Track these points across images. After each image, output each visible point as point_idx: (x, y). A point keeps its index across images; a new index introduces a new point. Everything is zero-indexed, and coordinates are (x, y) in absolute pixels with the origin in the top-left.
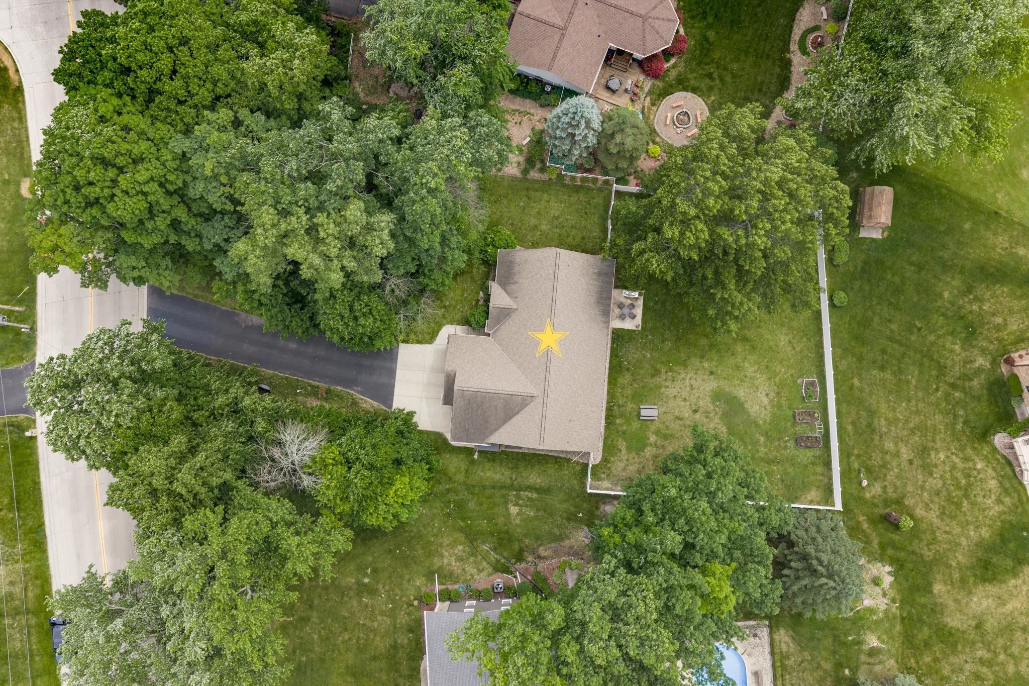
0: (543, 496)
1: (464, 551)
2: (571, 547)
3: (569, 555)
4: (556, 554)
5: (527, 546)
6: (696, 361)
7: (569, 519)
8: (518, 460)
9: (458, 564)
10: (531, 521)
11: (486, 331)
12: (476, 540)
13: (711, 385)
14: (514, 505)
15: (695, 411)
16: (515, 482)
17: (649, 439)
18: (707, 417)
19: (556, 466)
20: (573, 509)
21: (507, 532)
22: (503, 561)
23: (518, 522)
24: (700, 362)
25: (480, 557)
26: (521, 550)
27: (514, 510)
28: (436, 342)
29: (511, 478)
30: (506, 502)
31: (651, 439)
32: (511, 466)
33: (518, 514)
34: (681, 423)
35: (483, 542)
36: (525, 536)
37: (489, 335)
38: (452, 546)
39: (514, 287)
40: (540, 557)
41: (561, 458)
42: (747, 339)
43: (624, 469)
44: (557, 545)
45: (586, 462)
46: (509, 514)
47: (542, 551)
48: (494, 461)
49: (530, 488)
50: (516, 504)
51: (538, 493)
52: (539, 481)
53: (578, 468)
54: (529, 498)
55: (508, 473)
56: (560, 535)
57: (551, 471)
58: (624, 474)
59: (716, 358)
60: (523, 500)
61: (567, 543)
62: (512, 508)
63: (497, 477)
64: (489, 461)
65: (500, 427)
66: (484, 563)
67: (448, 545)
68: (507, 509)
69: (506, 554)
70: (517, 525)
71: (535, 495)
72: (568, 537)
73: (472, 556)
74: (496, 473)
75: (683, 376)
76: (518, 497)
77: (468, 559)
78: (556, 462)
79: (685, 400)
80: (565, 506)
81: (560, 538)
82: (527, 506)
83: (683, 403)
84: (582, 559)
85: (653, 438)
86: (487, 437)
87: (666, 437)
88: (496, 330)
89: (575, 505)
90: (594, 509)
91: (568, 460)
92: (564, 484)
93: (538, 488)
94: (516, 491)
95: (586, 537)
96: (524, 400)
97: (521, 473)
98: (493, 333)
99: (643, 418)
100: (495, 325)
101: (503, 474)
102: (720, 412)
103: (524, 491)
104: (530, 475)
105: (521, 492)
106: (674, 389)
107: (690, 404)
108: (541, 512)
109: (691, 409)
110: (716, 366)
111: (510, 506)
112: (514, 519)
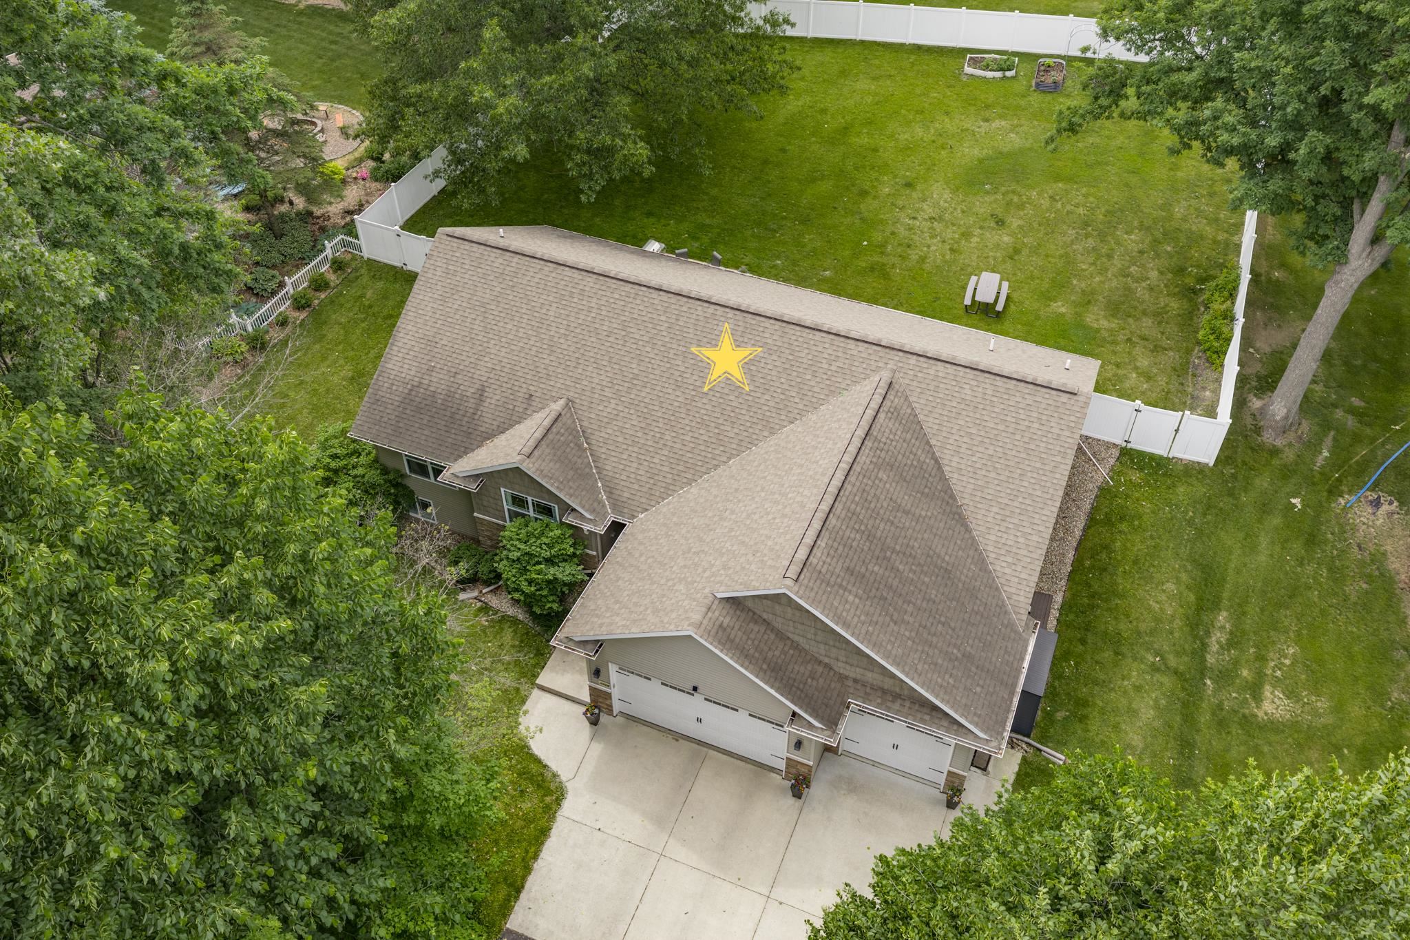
0: (1226, 595)
6: (868, 206)
7: (1312, 540)
8: (1087, 627)
10: (1321, 662)
11: (601, 530)
13: (940, 194)
14: (1258, 698)
15: (1000, 223)
16: (1173, 661)
17: (1063, 315)
18: (1021, 206)
19: (1124, 526)
20: (1277, 521)
23: (1322, 704)
24: (875, 198)
27: (1274, 705)
28: (564, 776)
29: (1155, 669)
30: (1248, 722)
31: (1063, 310)
32: (1107, 655)
33: (1291, 694)
34: (1025, 252)
36: (1379, 694)
37: (617, 528)
39: (494, 398)
41: (1094, 509)
42: (846, 128)
43: (1148, 377)
45: (1116, 453)
46: (1294, 726)
48: (1083, 703)
49: (1197, 624)
50: (1255, 690)
51: (1216, 606)
52: (1170, 586)
53: (1136, 476)
54: (1231, 644)
55: (1135, 673)
56: (1369, 579)
57: (1138, 546)
58: (1162, 380)
59: (875, 175)
60: (1236, 663)
61: (1399, 566)
62: (1267, 706)
63: (1146, 712)
64: (1083, 719)
65: (973, 544)
68: (1273, 727)
70: (1338, 708)
71: (1222, 617)
72: (1379, 558)
74: (1133, 712)
75: (902, 231)
76: (1225, 677)
78: (1108, 522)
79: (966, 235)
80: (1264, 541)
81: (1383, 586)
82: (1261, 658)
83: (975, 239)
85: (1060, 307)
87: (1059, 286)
88: (610, 494)
89: (1265, 508)
90: (1276, 462)
91: (1104, 492)
92: (1190, 522)
93: (1200, 599)
94: (1203, 676)
95: (1377, 504)
96: (895, 413)
97: (1139, 633)
98: (615, 507)
99: (999, 307)
100: (594, 490)
101: (1138, 688)
102: (1014, 186)
103: (1204, 646)
104: (1149, 609)
105: (1211, 659)
106: (933, 248)
107: (981, 228)
108: (1287, 618)
109: (993, 229)
110: (895, 177)
111: (1260, 714)
112: (1315, 713)
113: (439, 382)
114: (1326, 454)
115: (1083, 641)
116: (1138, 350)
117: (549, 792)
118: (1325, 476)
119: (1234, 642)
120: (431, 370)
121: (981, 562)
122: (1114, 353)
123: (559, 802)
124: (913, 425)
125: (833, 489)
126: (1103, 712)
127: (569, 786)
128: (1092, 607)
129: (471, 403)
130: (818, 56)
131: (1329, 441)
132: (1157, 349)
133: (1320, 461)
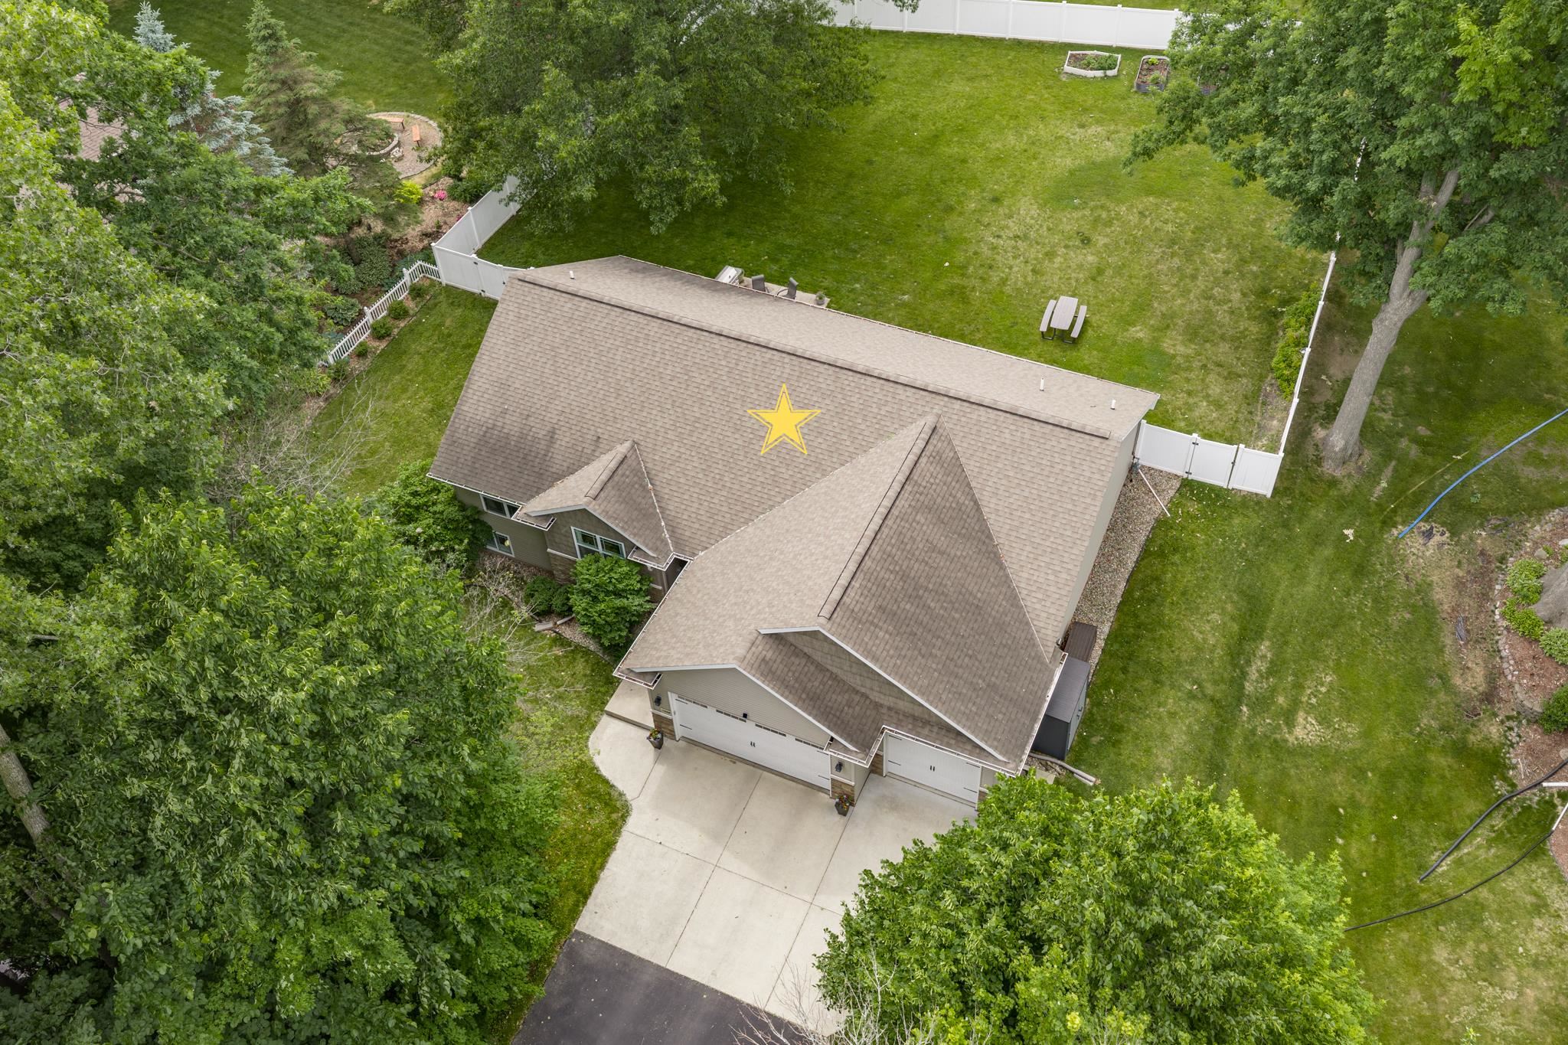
0: (1270, 624)
1: (1459, 943)
2: (1460, 585)
3: (1485, 596)
4: (1482, 638)
5: (1445, 728)
6: (953, 224)
7: (1360, 571)
8: (1130, 657)
9: (1511, 978)
10: (1356, 690)
11: (664, 567)
12: (1412, 893)
13: (1027, 209)
14: (1291, 724)
15: (1086, 241)
16: (1210, 689)
17: (1140, 340)
18: (1109, 223)
19: (1176, 558)
20: (1328, 552)
21: (1388, 778)
22: (1498, 822)
23: (1352, 730)
24: (961, 214)
25: (1484, 893)
26: (1460, 750)
27: (1305, 730)
28: (629, 795)
29: (1191, 696)
30: (1278, 747)
31: (1141, 335)
32: (1146, 683)
33: (1324, 721)
34: (1109, 272)
35: (1425, 871)
36: (1408, 720)
37: (679, 564)
38: (1433, 982)
40: (1489, 697)
41: (1149, 541)
42: (936, 136)
43: (1218, 405)
44: (1448, 628)
45: (1177, 484)
46: (1322, 750)
47: (1471, 680)
49: (1238, 653)
50: (1289, 717)
51: (1259, 635)
52: (1215, 617)
53: (1193, 507)
54: (1270, 672)
55: (1171, 700)
56: (1413, 610)
57: (1188, 577)
58: (1232, 409)
59: (962, 189)
60: (1273, 690)
61: (1443, 596)
62: (1299, 732)
63: (1178, 737)
64: (1116, 744)
65: (1006, 581)
66: (1509, 883)
67: (1430, 998)
68: (1302, 751)
69: (1472, 807)
70: (1367, 734)
71: (1264, 647)
72: (1424, 589)
73: (1476, 920)
74: (1164, 737)
75: (985, 250)
76: (1261, 704)
77: (1488, 936)
78: (1162, 554)
79: (1050, 255)
80: (1313, 571)
81: (1426, 616)
82: (1299, 686)
83: (1058, 260)
84: (1503, 559)
85: (1138, 332)
86: (1031, 642)
87: (1141, 308)
88: (673, 532)
89: (1317, 539)
90: (1334, 493)
91: (1161, 523)
92: (1242, 554)
93: (1243, 629)
94: (1239, 702)
95: (1429, 534)
96: (938, 458)
97: (1179, 662)
98: (678, 545)
99: (1075, 334)
100: (657, 528)
101: (1172, 715)
102: (1103, 200)
103: (1244, 675)
104: (1192, 639)
105: (1249, 687)
106: (1015, 269)
107: (1066, 247)
108: (1328, 646)
109: (1078, 248)
110: (983, 191)
111: (1291, 739)
112: (1345, 738)
113: (512, 424)
114: (1384, 484)
115: (1125, 670)
116: (1212, 377)
117: (615, 810)
118: (1380, 507)
119: (1274, 669)
120: (505, 412)
121: (1013, 598)
122: (1188, 380)
123: (624, 818)
124: (955, 468)
125: (870, 533)
126: (1136, 737)
127: (634, 804)
128: (1138, 637)
129: (543, 445)
130: (913, 54)
131: (1388, 472)
132: (1232, 376)
133: (1378, 492)
